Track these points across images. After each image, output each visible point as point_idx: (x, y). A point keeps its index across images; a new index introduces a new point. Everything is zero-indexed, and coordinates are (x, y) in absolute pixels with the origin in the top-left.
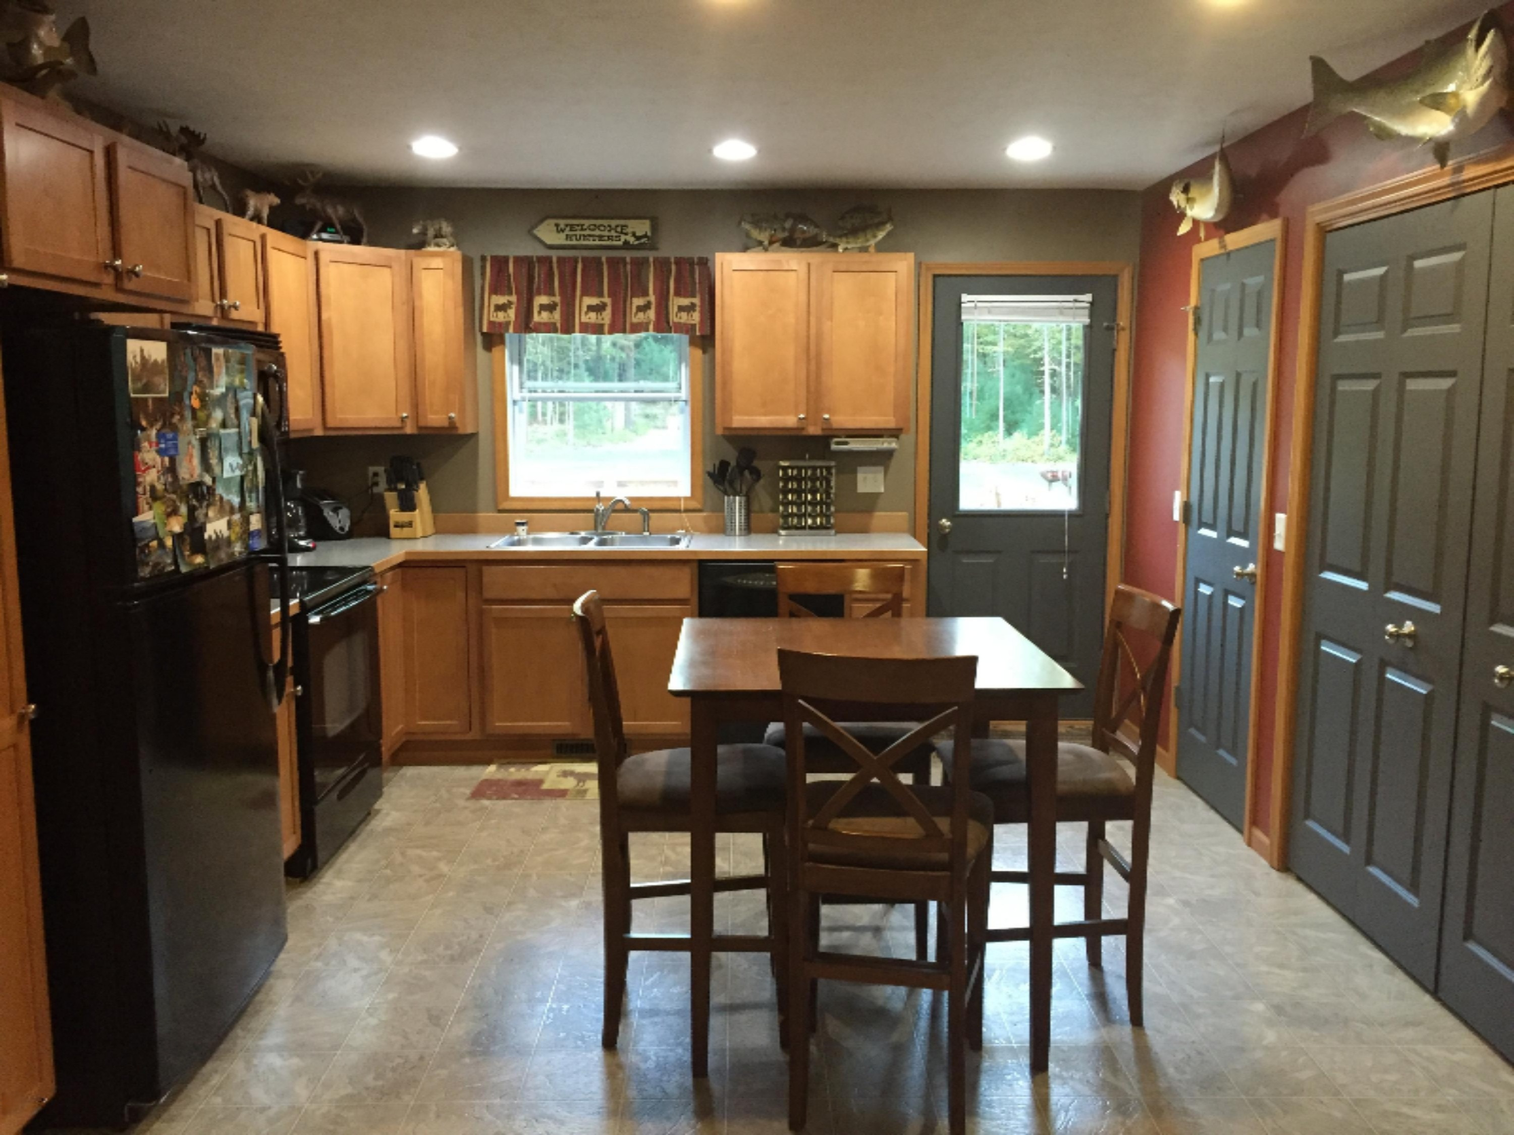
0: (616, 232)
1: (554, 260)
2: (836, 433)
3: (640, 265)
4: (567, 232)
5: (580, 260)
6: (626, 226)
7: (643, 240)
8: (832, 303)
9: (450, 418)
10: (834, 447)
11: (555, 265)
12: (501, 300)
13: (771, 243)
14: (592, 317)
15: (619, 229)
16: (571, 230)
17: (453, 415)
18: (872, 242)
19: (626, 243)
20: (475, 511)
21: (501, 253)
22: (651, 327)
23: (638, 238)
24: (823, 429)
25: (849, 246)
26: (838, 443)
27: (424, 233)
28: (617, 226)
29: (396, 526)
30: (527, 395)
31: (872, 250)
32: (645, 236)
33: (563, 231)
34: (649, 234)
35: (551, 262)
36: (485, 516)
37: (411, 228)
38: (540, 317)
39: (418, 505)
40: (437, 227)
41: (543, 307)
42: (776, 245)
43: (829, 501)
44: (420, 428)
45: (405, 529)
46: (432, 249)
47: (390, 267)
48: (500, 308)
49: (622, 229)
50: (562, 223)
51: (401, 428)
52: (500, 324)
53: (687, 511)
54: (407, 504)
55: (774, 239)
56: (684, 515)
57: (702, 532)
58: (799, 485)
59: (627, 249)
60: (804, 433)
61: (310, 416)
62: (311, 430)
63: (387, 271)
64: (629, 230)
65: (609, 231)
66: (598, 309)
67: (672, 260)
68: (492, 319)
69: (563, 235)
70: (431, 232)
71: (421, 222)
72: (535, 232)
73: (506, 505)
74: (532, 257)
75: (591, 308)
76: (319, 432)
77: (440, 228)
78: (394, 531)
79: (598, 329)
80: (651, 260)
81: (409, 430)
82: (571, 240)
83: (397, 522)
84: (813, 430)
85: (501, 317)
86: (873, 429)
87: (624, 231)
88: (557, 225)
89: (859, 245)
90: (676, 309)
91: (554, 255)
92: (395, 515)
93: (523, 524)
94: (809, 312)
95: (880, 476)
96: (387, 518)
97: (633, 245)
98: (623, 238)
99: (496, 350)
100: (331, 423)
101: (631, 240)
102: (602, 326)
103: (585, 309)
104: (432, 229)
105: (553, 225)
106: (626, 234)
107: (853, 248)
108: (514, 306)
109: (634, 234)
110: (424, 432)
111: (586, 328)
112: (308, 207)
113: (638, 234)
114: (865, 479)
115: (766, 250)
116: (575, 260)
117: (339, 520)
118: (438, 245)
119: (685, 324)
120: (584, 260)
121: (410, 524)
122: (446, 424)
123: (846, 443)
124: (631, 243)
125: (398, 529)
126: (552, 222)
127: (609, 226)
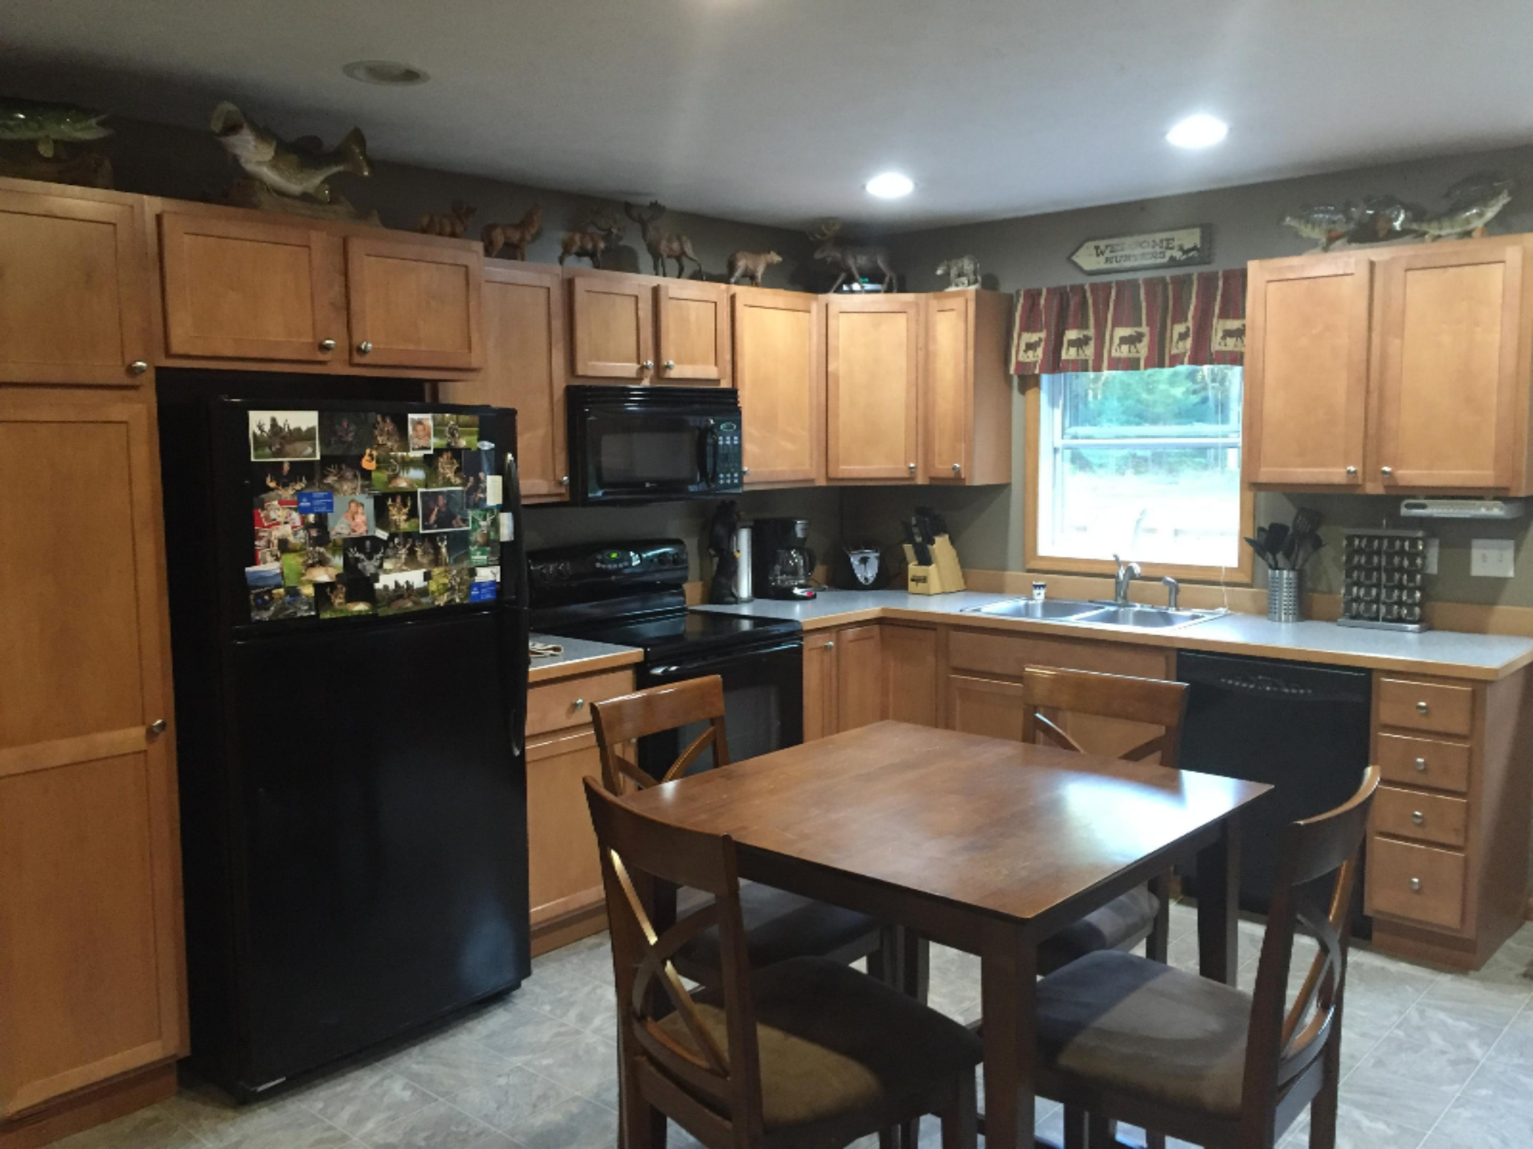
0: (1161, 247)
1: (1087, 287)
2: (1401, 493)
3: (1182, 283)
4: (1107, 254)
5: (1114, 285)
6: (1173, 239)
7: (1191, 254)
8: (1404, 313)
9: (954, 468)
10: (1404, 511)
11: (1088, 294)
12: (1034, 337)
13: (1331, 240)
14: (1124, 351)
15: (1165, 244)
16: (1112, 252)
17: (957, 465)
18: (1479, 224)
19: (1172, 259)
20: (1004, 568)
21: (1035, 286)
22: (1186, 359)
23: (1185, 252)
24: (1387, 487)
25: (1443, 233)
26: (1409, 506)
27: (947, 274)
28: (1161, 241)
29: (913, 580)
30: (1069, 442)
31: (1476, 234)
32: (1194, 248)
33: (1102, 253)
34: (1199, 246)
35: (1084, 292)
36: (1013, 575)
37: (936, 270)
38: (1069, 354)
39: (933, 559)
40: (960, 265)
41: (1072, 343)
42: (1339, 243)
43: (1411, 585)
44: (932, 479)
45: (920, 584)
46: (952, 289)
47: (905, 312)
48: (1030, 347)
49: (1168, 244)
50: (1102, 244)
51: (911, 479)
52: (1029, 364)
53: (1228, 584)
54: (925, 559)
55: (1333, 234)
56: (1223, 588)
57: (1247, 612)
58: (1370, 560)
59: (1173, 266)
60: (1359, 492)
61: (807, 467)
62: (813, 480)
63: (904, 315)
64: (1176, 243)
65: (1153, 247)
66: (1132, 340)
67: (1220, 274)
68: (1021, 359)
69: (1102, 259)
70: (954, 272)
71: (946, 262)
72: (1074, 258)
73: (1033, 565)
74: (1065, 287)
75: (1124, 340)
76: (822, 482)
77: (963, 266)
78: (911, 585)
79: (1131, 364)
80: (1195, 277)
81: (920, 480)
82: (1111, 262)
83: (914, 576)
84: (1374, 488)
85: (1030, 357)
86: (1459, 488)
87: (1170, 246)
88: (1097, 248)
89: (1458, 230)
90: (1220, 334)
91: (1087, 282)
92: (914, 569)
93: (1039, 587)
94: (1370, 328)
95: (1509, 554)
96: (906, 571)
97: (1179, 261)
98: (1169, 254)
99: (1030, 393)
100: (832, 474)
101: (1178, 255)
102: (1138, 360)
103: (1116, 341)
104: (955, 268)
105: (1093, 248)
106: (1172, 249)
107: (1448, 235)
108: (1042, 344)
109: (1181, 248)
110: (935, 483)
111: (1115, 364)
112: (829, 260)
113: (1187, 246)
114: (1484, 558)
115: (1326, 249)
116: (1108, 286)
117: (867, 572)
118: (957, 285)
119: (1231, 352)
120: (1119, 283)
121: (924, 580)
122: (951, 474)
123: (1423, 507)
124: (1178, 258)
125: (914, 583)
126: (1091, 245)
127: (1154, 241)
